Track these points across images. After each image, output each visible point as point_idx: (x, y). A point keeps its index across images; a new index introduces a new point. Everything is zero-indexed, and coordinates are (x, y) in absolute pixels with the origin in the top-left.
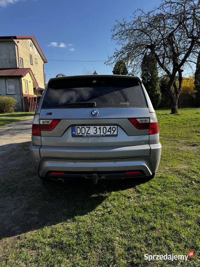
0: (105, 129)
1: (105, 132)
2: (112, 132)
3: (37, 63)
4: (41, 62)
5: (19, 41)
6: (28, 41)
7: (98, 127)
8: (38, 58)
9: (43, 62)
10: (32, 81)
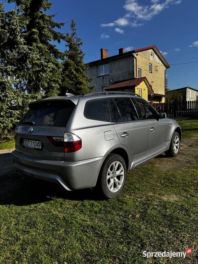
0: (35, 143)
1: (35, 146)
2: (39, 146)
3: (157, 70)
4: (162, 68)
5: (138, 54)
6: (149, 51)
7: (32, 141)
8: (159, 65)
9: (165, 68)
10: (147, 89)
